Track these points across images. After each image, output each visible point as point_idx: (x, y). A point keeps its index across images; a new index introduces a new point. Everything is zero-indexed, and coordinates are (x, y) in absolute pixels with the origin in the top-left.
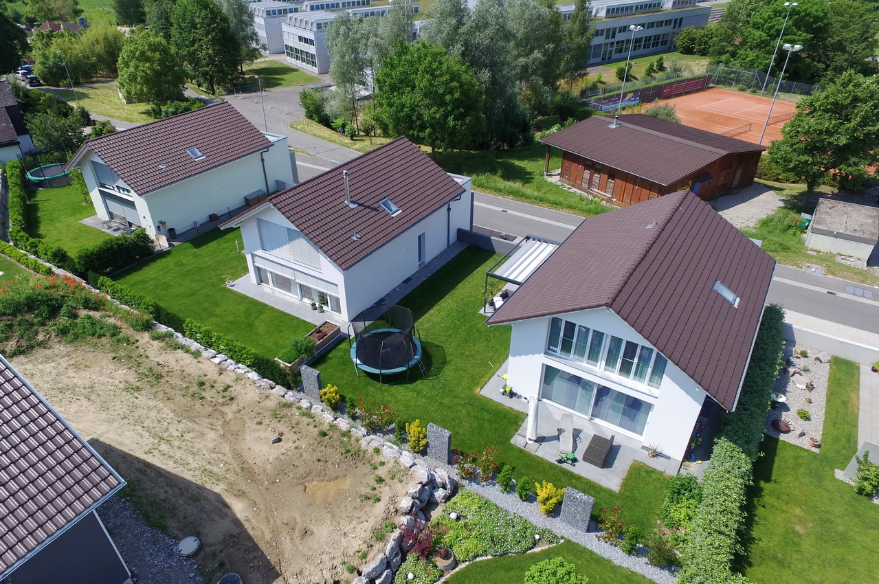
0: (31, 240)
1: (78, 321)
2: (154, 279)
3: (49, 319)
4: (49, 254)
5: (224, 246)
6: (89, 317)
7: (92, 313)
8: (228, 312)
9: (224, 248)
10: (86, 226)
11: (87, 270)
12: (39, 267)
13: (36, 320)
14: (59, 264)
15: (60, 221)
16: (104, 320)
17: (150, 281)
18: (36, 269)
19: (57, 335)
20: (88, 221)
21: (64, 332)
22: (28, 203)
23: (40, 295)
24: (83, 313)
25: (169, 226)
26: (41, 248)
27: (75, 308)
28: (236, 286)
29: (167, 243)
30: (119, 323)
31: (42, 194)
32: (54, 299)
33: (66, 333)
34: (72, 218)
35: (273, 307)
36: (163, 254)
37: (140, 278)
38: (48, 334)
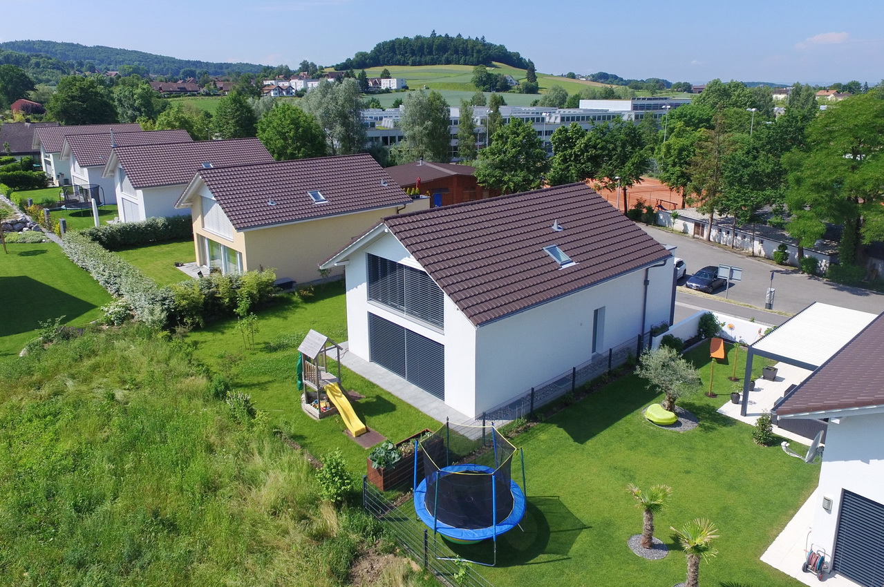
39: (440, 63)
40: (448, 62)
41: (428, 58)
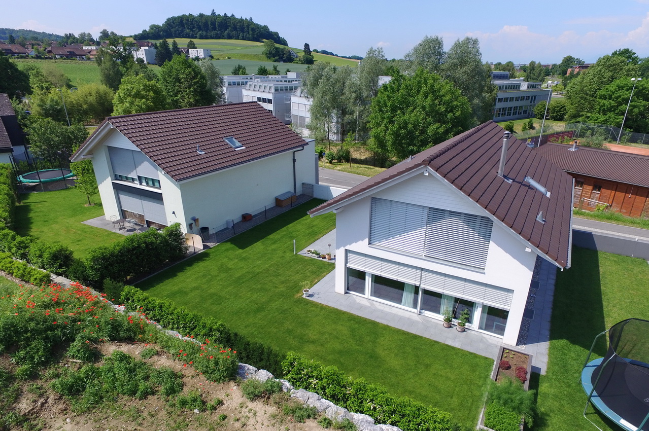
0: (19, 239)
1: (101, 365)
2: (196, 288)
3: (45, 364)
4: (46, 255)
5: (273, 247)
6: (123, 358)
7: (125, 348)
8: (327, 336)
9: (274, 250)
10: (92, 227)
11: (103, 277)
12: (29, 273)
13: (18, 370)
14: (60, 271)
15: (57, 222)
16: (149, 361)
17: (191, 291)
18: (24, 277)
19: (60, 398)
20: (93, 222)
21: (74, 390)
22: (17, 204)
23: (31, 319)
24: (111, 349)
25: (202, 224)
26: (33, 249)
27: (96, 341)
28: (316, 296)
29: (202, 244)
30: (178, 366)
31: (34, 197)
32: (58, 326)
33: (78, 391)
34: (73, 220)
35: (388, 326)
36: (198, 257)
37: (176, 288)
38: (41, 396)
39: (223, 38)
40: (230, 37)
41: (213, 33)
